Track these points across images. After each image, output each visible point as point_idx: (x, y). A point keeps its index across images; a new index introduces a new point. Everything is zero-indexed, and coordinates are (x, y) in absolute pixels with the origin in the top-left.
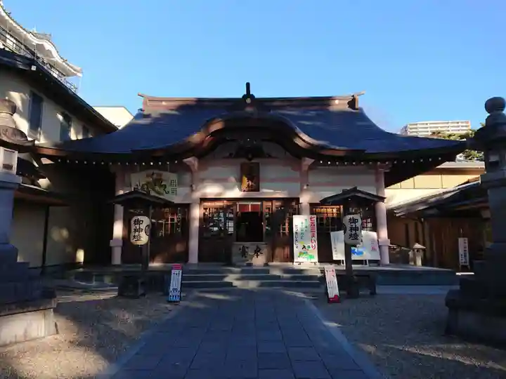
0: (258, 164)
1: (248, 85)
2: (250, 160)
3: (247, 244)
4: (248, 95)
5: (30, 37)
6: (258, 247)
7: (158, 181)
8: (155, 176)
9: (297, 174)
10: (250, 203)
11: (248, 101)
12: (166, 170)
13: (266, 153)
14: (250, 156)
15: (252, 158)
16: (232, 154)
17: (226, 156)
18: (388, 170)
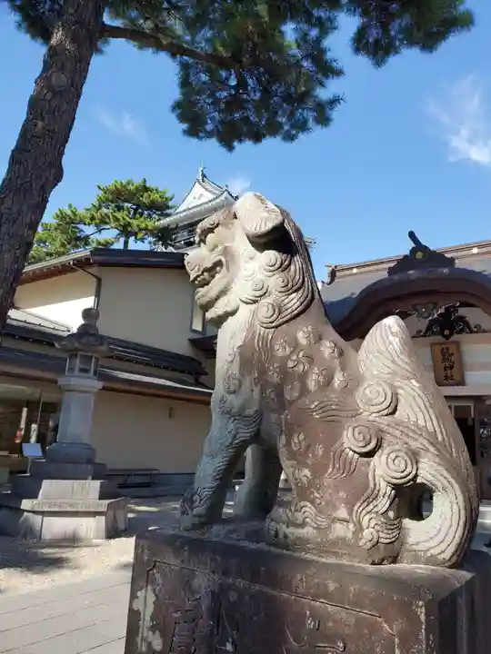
1: (412, 235)
2: (447, 337)
4: (419, 247)
10: (453, 405)
11: (420, 255)
13: (472, 326)
14: (447, 332)
15: (451, 335)
16: (420, 331)
17: (414, 334)
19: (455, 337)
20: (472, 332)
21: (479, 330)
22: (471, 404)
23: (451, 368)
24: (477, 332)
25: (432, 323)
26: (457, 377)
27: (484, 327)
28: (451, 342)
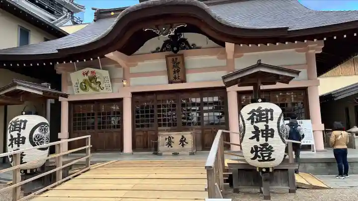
0: (182, 55)
2: (175, 52)
3: (173, 134)
6: (183, 137)
7: (93, 79)
8: (89, 74)
12: (99, 68)
13: (191, 45)
14: (175, 49)
15: (178, 50)
16: (159, 48)
17: (154, 49)
18: (320, 52)
20: (191, 48)
21: (194, 47)
23: (178, 71)
24: (193, 48)
25: (166, 42)
26: (182, 78)
27: (198, 45)
28: (179, 55)
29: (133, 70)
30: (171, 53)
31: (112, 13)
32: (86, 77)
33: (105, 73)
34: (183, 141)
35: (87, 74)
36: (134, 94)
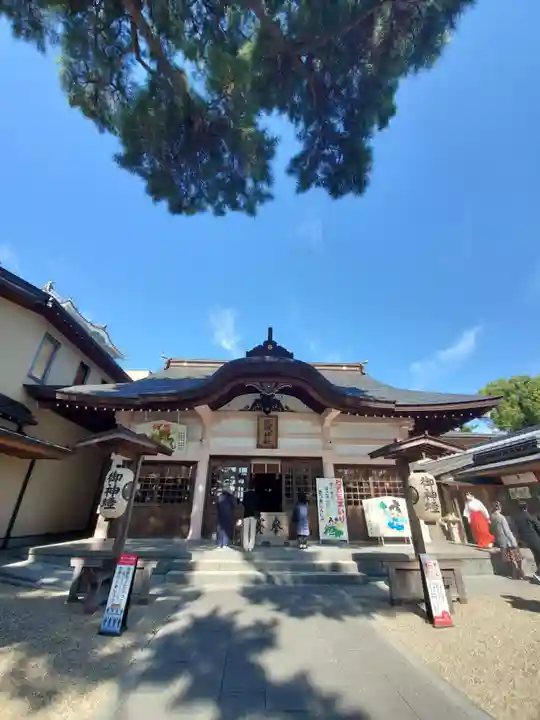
0: (277, 417)
1: (270, 330)
2: (267, 413)
3: (263, 515)
4: (270, 341)
5: (89, 325)
6: (276, 520)
7: (165, 434)
8: (162, 428)
9: (318, 429)
10: (266, 462)
11: (270, 347)
12: (176, 422)
13: (284, 405)
14: (268, 409)
15: (270, 411)
16: (248, 407)
17: (242, 408)
18: (411, 429)
19: (272, 413)
20: (283, 410)
21: (288, 409)
22: (279, 463)
23: (270, 434)
24: (286, 411)
25: (257, 402)
26: (272, 443)
27: (291, 408)
28: (271, 416)
29: (216, 428)
30: (262, 413)
31: (185, 364)
32: (157, 432)
33: (182, 428)
34: (276, 526)
35: (159, 428)
36: (212, 457)
